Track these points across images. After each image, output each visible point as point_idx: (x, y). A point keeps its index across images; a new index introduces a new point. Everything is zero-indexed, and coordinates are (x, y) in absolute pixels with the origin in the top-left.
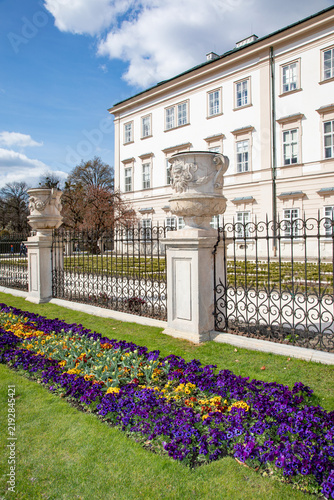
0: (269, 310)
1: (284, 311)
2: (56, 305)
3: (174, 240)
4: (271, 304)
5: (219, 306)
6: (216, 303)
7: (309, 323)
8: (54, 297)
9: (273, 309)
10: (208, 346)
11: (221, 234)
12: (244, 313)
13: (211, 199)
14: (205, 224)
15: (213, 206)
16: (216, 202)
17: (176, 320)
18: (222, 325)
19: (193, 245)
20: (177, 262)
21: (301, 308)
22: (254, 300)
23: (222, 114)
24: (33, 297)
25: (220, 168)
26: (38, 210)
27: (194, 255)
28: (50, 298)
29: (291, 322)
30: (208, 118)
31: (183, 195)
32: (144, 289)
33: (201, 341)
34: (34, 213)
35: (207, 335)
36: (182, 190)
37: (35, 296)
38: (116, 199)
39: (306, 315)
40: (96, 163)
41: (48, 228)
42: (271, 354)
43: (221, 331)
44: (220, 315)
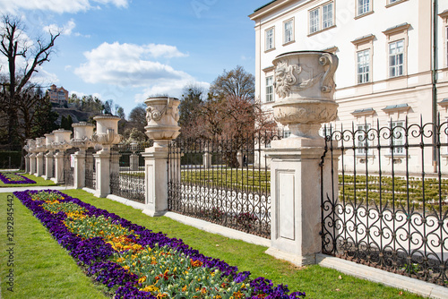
0: (381, 233)
1: (398, 233)
2: (170, 219)
3: (276, 150)
4: (383, 226)
5: (326, 225)
6: (323, 222)
7: (428, 250)
8: (170, 210)
9: (385, 231)
10: (310, 270)
11: (329, 143)
12: (353, 234)
13: (318, 104)
14: (312, 132)
15: (319, 111)
16: (323, 107)
17: (280, 239)
18: (330, 247)
19: (296, 156)
20: (281, 175)
21: (419, 232)
22: (364, 220)
23: (373, 12)
24: (148, 209)
25: (327, 68)
26: (155, 120)
27: (297, 166)
28: (165, 211)
29: (407, 249)
30: (356, 18)
31: (286, 100)
32: (252, 203)
33: (304, 265)
34: (151, 123)
35: (312, 257)
36: (285, 95)
37: (151, 209)
38: (257, 110)
39: (425, 241)
40: (238, 73)
41: (164, 138)
42: (380, 285)
43: (329, 254)
44: (328, 236)
